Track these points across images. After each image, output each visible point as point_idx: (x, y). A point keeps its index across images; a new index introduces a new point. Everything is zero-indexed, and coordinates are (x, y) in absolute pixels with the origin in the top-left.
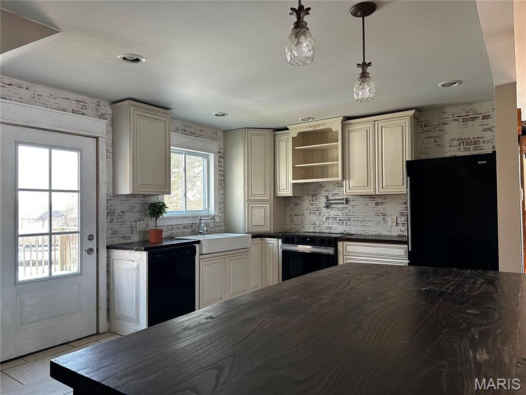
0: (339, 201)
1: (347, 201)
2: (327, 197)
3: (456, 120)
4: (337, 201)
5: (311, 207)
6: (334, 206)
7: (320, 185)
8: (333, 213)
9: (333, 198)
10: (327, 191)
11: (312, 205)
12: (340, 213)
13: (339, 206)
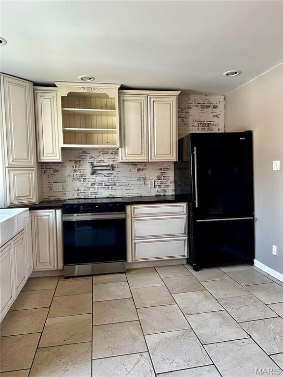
0: (105, 168)
1: (113, 167)
2: (92, 163)
3: (197, 106)
4: (102, 168)
5: (75, 174)
6: (99, 172)
7: (84, 152)
8: (98, 179)
9: (98, 164)
10: (92, 157)
11: (75, 171)
12: (105, 179)
13: (104, 172)
